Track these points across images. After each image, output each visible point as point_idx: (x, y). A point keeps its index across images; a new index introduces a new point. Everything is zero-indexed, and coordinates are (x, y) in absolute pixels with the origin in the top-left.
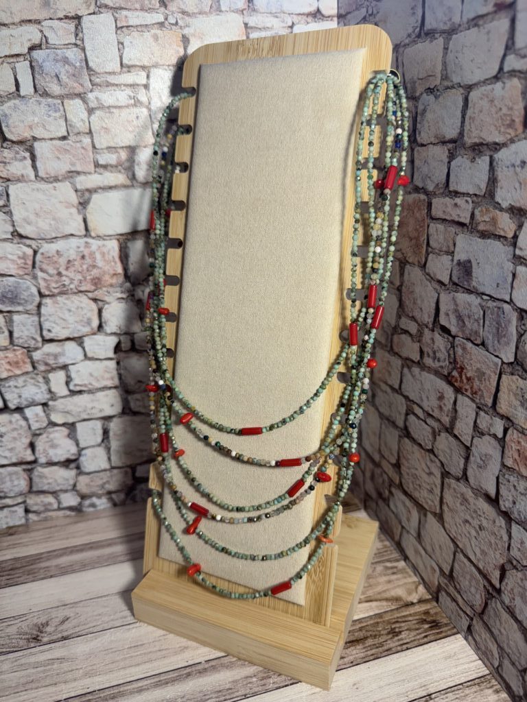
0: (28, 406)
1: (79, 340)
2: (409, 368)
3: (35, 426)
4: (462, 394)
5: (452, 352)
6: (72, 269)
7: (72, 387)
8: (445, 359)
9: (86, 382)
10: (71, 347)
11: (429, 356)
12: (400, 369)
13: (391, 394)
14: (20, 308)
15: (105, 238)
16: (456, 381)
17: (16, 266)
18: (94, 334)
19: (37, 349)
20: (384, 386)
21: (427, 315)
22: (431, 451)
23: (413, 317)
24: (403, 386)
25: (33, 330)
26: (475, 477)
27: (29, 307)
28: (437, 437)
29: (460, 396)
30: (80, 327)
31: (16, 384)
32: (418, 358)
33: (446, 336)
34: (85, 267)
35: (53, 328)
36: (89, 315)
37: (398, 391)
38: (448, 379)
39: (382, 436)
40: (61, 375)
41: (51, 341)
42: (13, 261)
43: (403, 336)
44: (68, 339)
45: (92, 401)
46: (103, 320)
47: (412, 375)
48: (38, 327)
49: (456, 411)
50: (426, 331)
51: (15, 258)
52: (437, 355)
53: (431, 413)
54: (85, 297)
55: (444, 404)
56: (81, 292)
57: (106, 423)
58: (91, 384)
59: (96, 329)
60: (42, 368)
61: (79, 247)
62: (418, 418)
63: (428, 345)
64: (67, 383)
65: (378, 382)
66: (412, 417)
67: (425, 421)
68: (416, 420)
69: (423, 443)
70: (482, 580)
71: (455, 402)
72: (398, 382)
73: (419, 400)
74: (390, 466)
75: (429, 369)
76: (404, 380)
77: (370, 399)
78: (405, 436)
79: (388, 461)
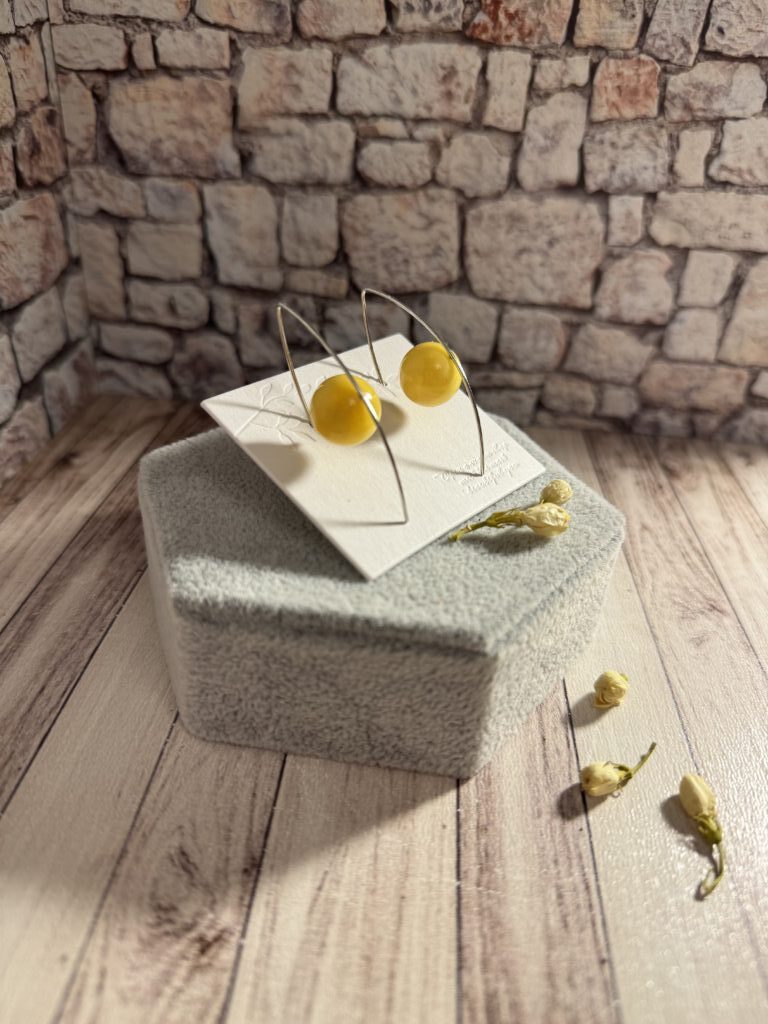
2: (357, 53)
4: (500, 47)
11: (410, 8)
12: (329, 66)
13: (306, 132)
16: (485, 31)
22: (434, 181)
24: (341, 99)
26: (537, 171)
28: (444, 151)
29: (494, 56)
32: (382, 24)
37: (331, 112)
38: (466, 35)
39: (287, 228)
47: (366, 64)
49: (486, 84)
55: (459, 85)
62: (389, 139)
65: (256, 123)
66: (373, 149)
67: (411, 138)
68: (385, 147)
69: (408, 181)
70: (556, 319)
71: (484, 70)
72: (326, 96)
73: (390, 107)
74: (318, 274)
75: (414, 35)
76: (344, 84)
77: (237, 173)
78: (355, 192)
79: (313, 267)
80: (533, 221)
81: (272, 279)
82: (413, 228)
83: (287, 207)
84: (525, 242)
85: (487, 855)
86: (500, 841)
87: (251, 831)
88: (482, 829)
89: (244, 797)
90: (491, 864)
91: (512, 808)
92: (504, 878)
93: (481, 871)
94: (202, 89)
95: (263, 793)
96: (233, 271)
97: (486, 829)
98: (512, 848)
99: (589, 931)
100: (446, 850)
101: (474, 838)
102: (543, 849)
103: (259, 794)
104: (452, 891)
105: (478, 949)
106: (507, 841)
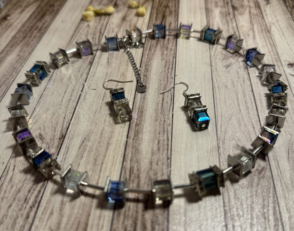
85: (137, 132)
86: (142, 128)
87: (63, 128)
88: (137, 125)
89: (61, 119)
90: (138, 134)
91: (148, 119)
92: (142, 138)
93: (135, 136)
95: (68, 118)
97: (139, 125)
98: (146, 130)
99: (166, 151)
100: (124, 131)
101: (134, 127)
102: (156, 130)
103: (66, 118)
104: (124, 142)
105: (130, 156)
106: (145, 128)
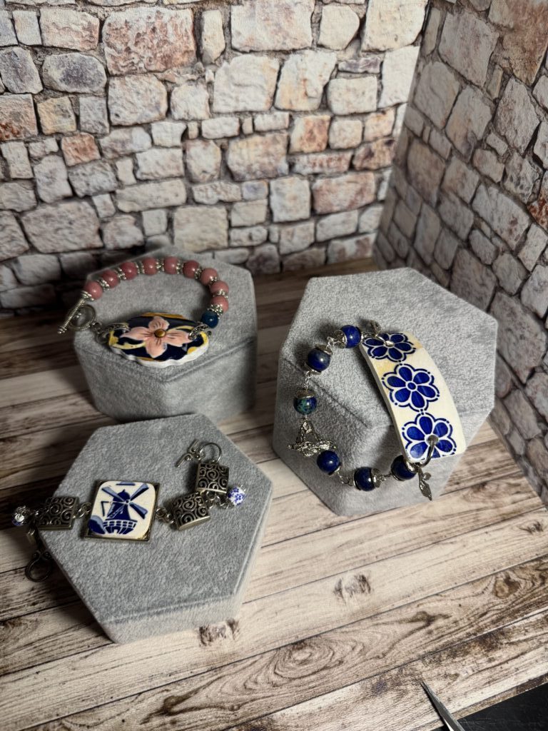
0: (96, 194)
1: (147, 126)
2: (487, 186)
3: (103, 213)
4: (538, 224)
5: (538, 184)
6: (141, 45)
7: (139, 176)
8: (529, 188)
9: (153, 171)
10: (139, 134)
11: (512, 179)
12: (476, 184)
13: (460, 207)
14: (87, 90)
15: (178, 6)
16: (535, 211)
17: (80, 39)
18: (162, 119)
19: (104, 135)
20: (453, 196)
21: (521, 139)
22: (490, 266)
23: (505, 136)
24: (475, 202)
25: (100, 115)
26: (529, 297)
27: (96, 89)
28: (500, 256)
29: (534, 226)
30: (148, 112)
31: (84, 172)
32: (500, 179)
33: (536, 166)
34: (155, 42)
35: (121, 112)
36: (157, 98)
37: (470, 205)
38: (527, 208)
39: (440, 243)
40: (128, 163)
41: (119, 126)
42: (77, 32)
43: (488, 153)
44: (136, 125)
45: (158, 190)
46: (171, 105)
47: (488, 193)
48: (106, 111)
49: (526, 238)
50: (516, 155)
51: (79, 29)
52: (522, 182)
53: (499, 233)
54: (155, 78)
55: (516, 229)
56: (151, 72)
57: (171, 212)
58: (157, 173)
59: (164, 114)
60: (109, 155)
61: (150, 18)
62: (484, 234)
63: (514, 169)
64: (134, 172)
65: (447, 191)
66: (477, 233)
67: (491, 240)
68: (481, 237)
69: (483, 259)
70: (510, 376)
71: (527, 230)
72: (471, 197)
73: (488, 219)
74: (441, 271)
75: (508, 193)
76: (478, 196)
77: (434, 206)
78: (465, 248)
79: (440, 266)
80: (518, 319)
81: (428, 259)
82: (476, 281)
83: (443, 234)
84: (512, 327)
94: (436, 162)
96: (419, 245)
